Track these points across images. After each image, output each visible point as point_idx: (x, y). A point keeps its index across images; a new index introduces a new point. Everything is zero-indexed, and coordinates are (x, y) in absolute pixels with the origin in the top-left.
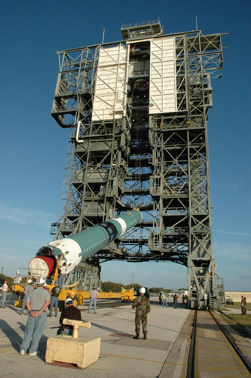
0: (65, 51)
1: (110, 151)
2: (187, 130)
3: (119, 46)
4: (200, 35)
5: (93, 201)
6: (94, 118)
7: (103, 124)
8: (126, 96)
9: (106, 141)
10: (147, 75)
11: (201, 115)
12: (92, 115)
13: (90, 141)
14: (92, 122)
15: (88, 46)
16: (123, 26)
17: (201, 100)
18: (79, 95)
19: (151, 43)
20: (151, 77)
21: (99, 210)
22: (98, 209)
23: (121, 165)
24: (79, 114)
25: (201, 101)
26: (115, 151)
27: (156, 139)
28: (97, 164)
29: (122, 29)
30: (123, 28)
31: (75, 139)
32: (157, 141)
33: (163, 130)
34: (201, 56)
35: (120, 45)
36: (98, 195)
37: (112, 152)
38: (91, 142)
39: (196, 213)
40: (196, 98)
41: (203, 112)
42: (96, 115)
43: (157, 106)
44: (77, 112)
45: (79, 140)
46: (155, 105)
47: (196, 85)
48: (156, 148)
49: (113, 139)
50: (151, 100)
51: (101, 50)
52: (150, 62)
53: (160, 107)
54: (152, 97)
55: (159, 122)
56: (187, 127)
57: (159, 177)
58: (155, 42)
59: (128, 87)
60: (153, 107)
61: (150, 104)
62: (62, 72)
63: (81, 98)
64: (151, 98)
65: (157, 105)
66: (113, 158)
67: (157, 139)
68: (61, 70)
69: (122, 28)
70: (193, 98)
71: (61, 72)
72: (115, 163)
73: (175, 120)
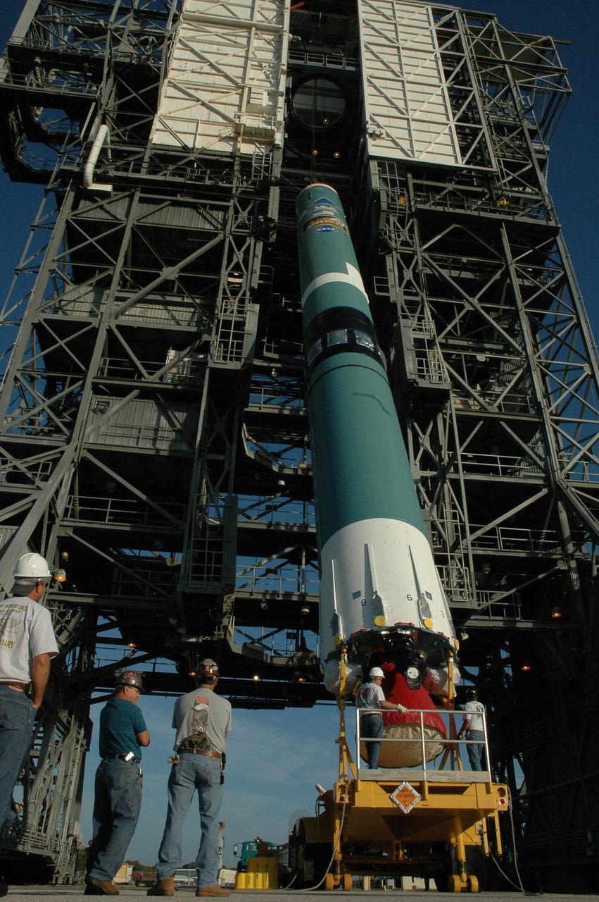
1: (221, 236)
2: (500, 220)
4: (497, 25)
5: (136, 392)
6: (158, 137)
7: (192, 157)
8: (282, 99)
9: (204, 206)
10: (353, 68)
12: (154, 127)
13: (138, 195)
14: (149, 146)
19: (361, 2)
20: (366, 73)
21: (160, 434)
22: (156, 430)
26: (240, 241)
28: (163, 267)
32: (399, 236)
36: (158, 373)
37: (227, 240)
38: (142, 200)
42: (167, 129)
43: (394, 141)
44: (94, 104)
45: (93, 182)
46: (387, 138)
49: (231, 203)
50: (373, 123)
53: (404, 145)
54: (374, 116)
59: (287, 81)
60: (380, 142)
61: (369, 131)
63: (112, 76)
64: (371, 117)
65: (395, 139)
66: (230, 260)
67: (398, 229)
72: (240, 277)
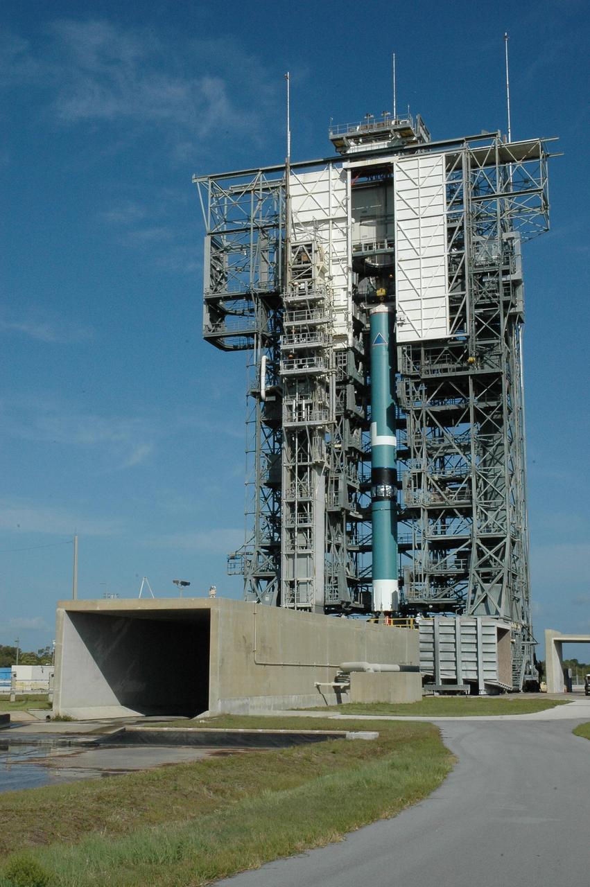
0: (211, 178)
2: (468, 375)
3: (328, 169)
4: (499, 143)
8: (350, 299)
10: (389, 250)
11: (497, 341)
15: (260, 169)
16: (333, 129)
17: (497, 306)
18: (255, 295)
19: (396, 169)
20: (398, 256)
23: (350, 446)
24: (260, 336)
25: (497, 310)
27: (411, 394)
29: (331, 136)
30: (334, 134)
31: (259, 393)
32: (414, 397)
33: (424, 376)
34: (498, 199)
35: (331, 167)
39: (485, 535)
40: (487, 301)
41: (500, 334)
43: (411, 324)
44: (255, 334)
45: (267, 396)
46: (408, 322)
47: (487, 272)
48: (412, 413)
50: (400, 310)
51: (292, 180)
52: (396, 219)
53: (417, 325)
54: (401, 304)
55: (416, 357)
56: (467, 369)
57: (419, 472)
58: (404, 166)
59: (353, 278)
60: (405, 327)
61: (398, 319)
62: (212, 234)
63: (260, 300)
64: (399, 305)
65: (412, 322)
67: (414, 393)
68: (208, 229)
69: (331, 133)
70: (482, 302)
71: (209, 234)
72: (340, 443)
73: (446, 352)
